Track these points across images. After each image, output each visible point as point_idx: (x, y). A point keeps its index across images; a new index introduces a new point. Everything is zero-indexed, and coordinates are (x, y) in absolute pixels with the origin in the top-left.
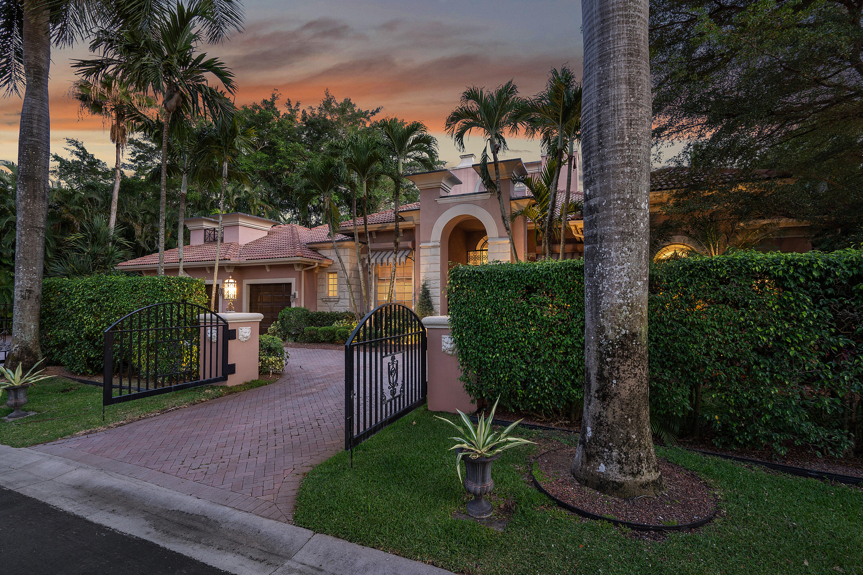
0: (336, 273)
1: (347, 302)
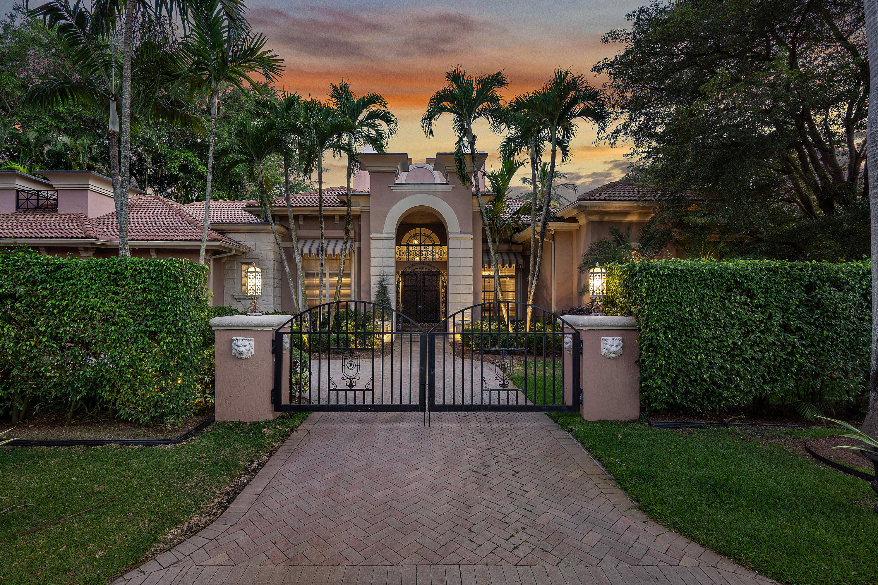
1: (270, 300)
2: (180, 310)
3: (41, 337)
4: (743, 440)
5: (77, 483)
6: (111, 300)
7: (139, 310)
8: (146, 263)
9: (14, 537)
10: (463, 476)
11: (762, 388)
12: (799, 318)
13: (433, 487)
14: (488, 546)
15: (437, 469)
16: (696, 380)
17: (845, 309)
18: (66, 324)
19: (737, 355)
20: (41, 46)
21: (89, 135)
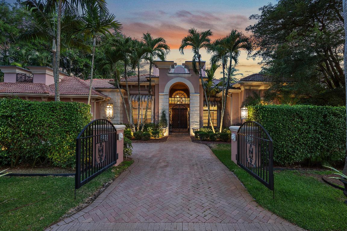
0: (112, 104)
1: (119, 119)
2: (78, 122)
3: (22, 133)
4: (299, 175)
5: (35, 191)
6: (51, 118)
7: (62, 122)
8: (65, 104)
9: (8, 212)
10: (189, 189)
11: (307, 155)
12: (321, 128)
13: (177, 193)
14: (195, 215)
15: (179, 186)
16: (281, 152)
17: (338, 125)
18: (33, 127)
19: (297, 142)
20: (28, 16)
21: (47, 52)
